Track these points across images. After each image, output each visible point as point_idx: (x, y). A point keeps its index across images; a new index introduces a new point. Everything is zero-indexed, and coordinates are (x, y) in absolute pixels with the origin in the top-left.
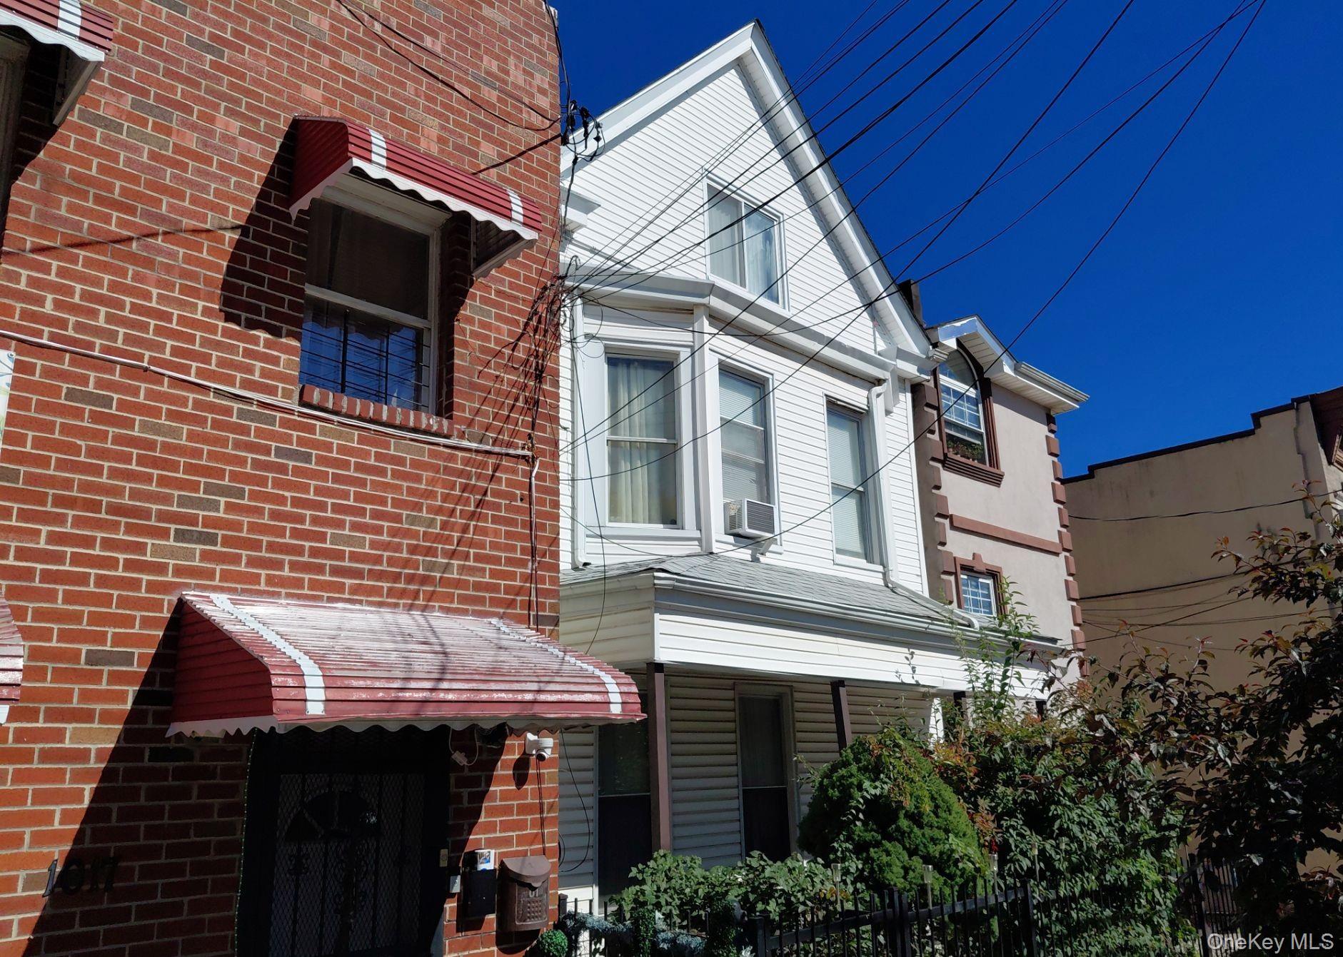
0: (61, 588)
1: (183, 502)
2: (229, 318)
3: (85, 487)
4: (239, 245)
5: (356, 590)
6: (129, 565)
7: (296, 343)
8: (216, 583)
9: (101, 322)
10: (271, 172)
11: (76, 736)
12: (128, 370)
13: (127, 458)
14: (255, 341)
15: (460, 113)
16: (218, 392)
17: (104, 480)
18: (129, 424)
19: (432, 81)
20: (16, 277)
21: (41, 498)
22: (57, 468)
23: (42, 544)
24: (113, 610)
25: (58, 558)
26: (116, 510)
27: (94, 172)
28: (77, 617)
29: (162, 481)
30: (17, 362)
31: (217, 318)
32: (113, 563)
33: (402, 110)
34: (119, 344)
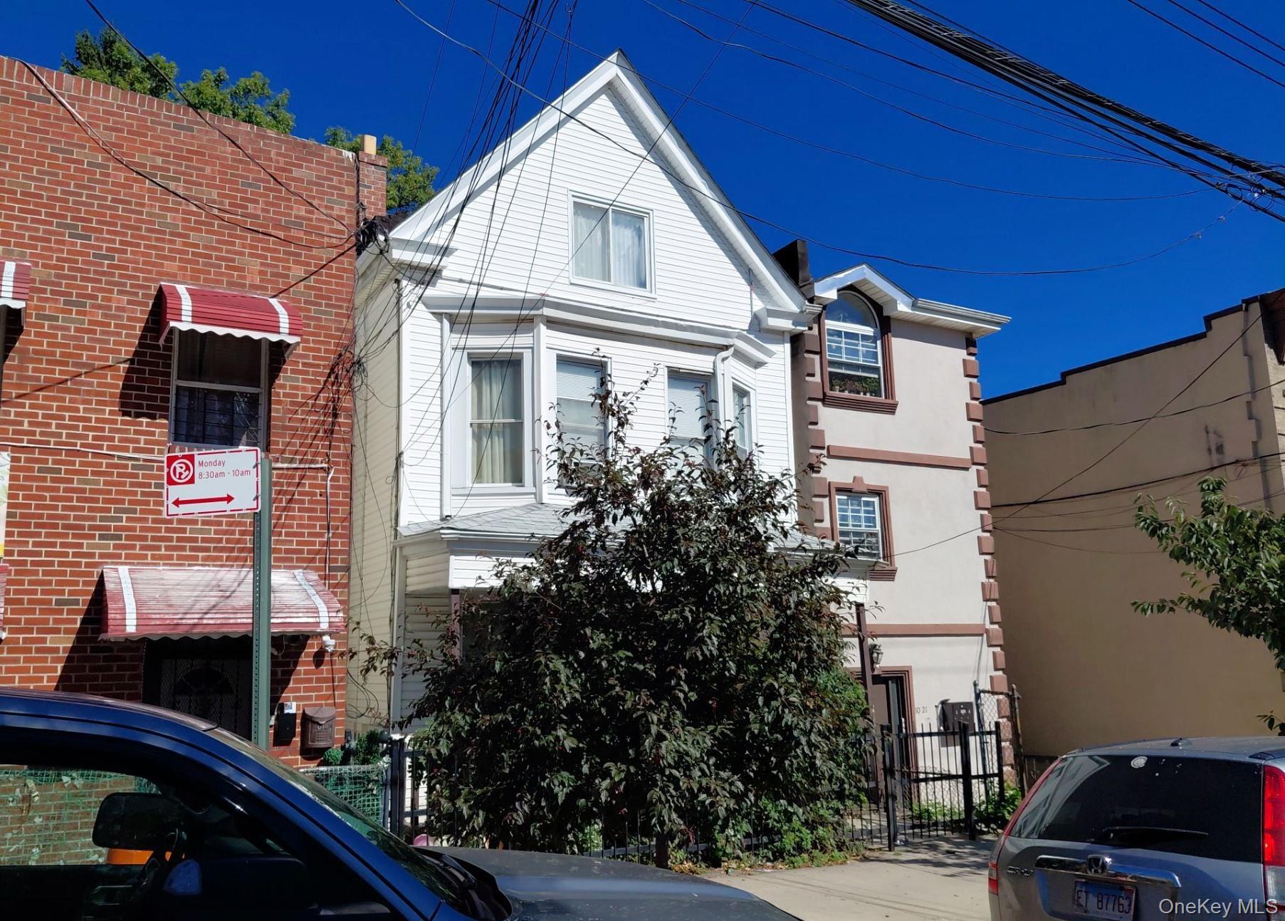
0: (41, 569)
1: (102, 519)
2: (125, 414)
3: (50, 516)
4: (129, 370)
5: (206, 559)
6: (75, 555)
7: (166, 422)
8: (123, 560)
9: (53, 429)
10: (147, 322)
11: (52, 640)
12: (69, 453)
13: (71, 499)
14: (140, 424)
15: (275, 251)
16: (120, 458)
17: (60, 512)
18: (71, 481)
19: (255, 235)
20: (8, 413)
21: (28, 525)
22: (35, 509)
23: (30, 548)
24: (68, 578)
25: (38, 554)
26: (66, 527)
27: (45, 347)
28: (50, 583)
29: (91, 510)
30: (12, 458)
31: (118, 415)
32: (66, 555)
33: (233, 260)
34: (64, 439)
